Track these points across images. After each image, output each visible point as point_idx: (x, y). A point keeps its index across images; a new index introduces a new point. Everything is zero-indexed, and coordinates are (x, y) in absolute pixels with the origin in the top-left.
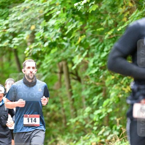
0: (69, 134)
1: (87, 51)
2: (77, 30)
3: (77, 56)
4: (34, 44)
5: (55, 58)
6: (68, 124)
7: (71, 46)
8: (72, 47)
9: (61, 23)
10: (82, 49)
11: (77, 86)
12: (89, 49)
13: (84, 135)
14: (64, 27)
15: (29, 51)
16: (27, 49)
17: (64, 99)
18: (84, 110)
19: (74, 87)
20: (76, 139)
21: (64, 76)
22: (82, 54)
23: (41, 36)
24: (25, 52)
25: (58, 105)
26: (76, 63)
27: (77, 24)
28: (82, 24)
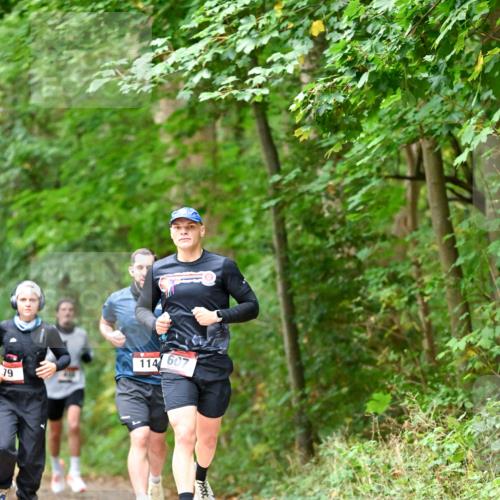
2: (471, 28)
3: (473, 120)
5: (394, 129)
6: (441, 356)
8: (455, 90)
9: (413, 6)
10: (488, 94)
11: (470, 225)
14: (426, 18)
15: (305, 104)
16: (301, 97)
17: (425, 267)
19: (461, 229)
21: (426, 191)
22: (489, 115)
23: (346, 52)
24: (293, 108)
25: (405, 290)
26: (468, 146)
27: (471, 9)
28: (487, 10)
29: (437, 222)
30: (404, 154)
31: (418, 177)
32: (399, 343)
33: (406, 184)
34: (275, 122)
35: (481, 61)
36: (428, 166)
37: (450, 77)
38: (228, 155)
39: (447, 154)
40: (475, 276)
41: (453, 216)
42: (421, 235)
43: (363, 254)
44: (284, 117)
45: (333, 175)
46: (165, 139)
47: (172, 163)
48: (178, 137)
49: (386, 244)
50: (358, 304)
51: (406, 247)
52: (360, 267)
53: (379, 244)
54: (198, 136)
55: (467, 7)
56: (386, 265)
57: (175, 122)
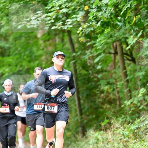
0: (123, 116)
1: (142, 31)
3: (132, 36)
4: (87, 23)
5: (109, 38)
6: (123, 106)
7: (125, 26)
8: (127, 28)
9: (114, 2)
10: (137, 29)
11: (131, 67)
12: (144, 29)
13: (139, 117)
14: (118, 6)
15: (82, 31)
16: (80, 29)
17: (118, 80)
18: (139, 92)
19: (129, 68)
20: (131, 121)
21: (118, 57)
22: (137, 35)
23: (94, 15)
24: (78, 32)
25: (112, 87)
26: (130, 44)
27: (131, 3)
28: (136, 4)
29: (121, 66)
30: (112, 46)
31: (116, 53)
32: (110, 102)
33: (112, 55)
34: (74, 37)
35: (134, 19)
36: (119, 50)
37: (125, 23)
38: (59, 47)
39: (124, 46)
40: (132, 82)
41: (126, 65)
42: (117, 71)
43: (100, 76)
44: (76, 36)
45: (91, 53)
46: (41, 42)
47: (43, 49)
48: (45, 41)
49: (106, 73)
50: (98, 91)
51: (112, 74)
52: (99, 80)
53: (104, 73)
54: (50, 41)
55: (130, 3)
56: (106, 79)
57: (44, 37)
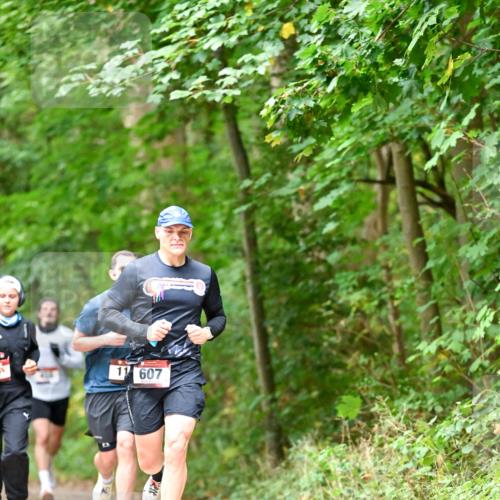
1: (477, 105)
2: (442, 32)
3: (443, 124)
5: (364, 132)
6: (411, 359)
7: (422, 90)
8: (425, 94)
10: (458, 98)
11: (441, 229)
12: (483, 100)
13: (467, 397)
14: (396, 23)
15: (276, 109)
16: (271, 102)
17: (395, 271)
19: (432, 233)
20: (439, 409)
21: (397, 195)
22: (458, 119)
23: (316, 56)
24: (264, 113)
25: (376, 294)
26: (438, 150)
27: (440, 13)
28: (456, 15)
29: (407, 226)
30: (374, 158)
31: (389, 181)
32: (369, 346)
33: (377, 188)
34: (245, 126)
35: (451, 65)
36: (398, 170)
37: (420, 81)
38: (198, 160)
39: (417, 158)
40: (445, 280)
41: (423, 221)
42: (391, 239)
43: (334, 258)
44: (254, 122)
45: (304, 179)
46: (135, 143)
47: (142, 167)
48: (148, 141)
49: (356, 248)
50: (329, 308)
51: (376, 251)
52: (330, 272)
53: (350, 248)
54: (167, 140)
55: (436, 11)
56: (356, 269)
57: (145, 126)
